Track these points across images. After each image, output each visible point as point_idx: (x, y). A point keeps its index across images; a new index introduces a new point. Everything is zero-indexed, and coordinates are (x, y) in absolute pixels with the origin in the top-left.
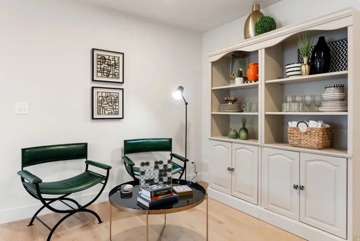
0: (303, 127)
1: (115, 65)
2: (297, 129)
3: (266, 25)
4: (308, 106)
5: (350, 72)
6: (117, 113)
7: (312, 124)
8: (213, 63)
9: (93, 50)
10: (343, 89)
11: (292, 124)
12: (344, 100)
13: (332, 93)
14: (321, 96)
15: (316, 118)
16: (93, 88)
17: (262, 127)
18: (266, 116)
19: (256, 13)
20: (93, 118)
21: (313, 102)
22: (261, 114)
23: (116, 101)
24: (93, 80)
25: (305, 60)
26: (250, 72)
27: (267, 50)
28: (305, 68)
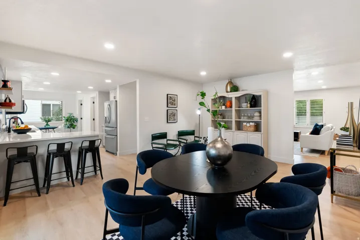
0: (248, 125)
1: (174, 100)
2: (246, 125)
3: (235, 89)
4: (249, 117)
5: (262, 108)
6: (175, 120)
7: (251, 124)
8: (212, 99)
9: (168, 95)
10: (260, 112)
11: (245, 124)
12: (260, 116)
13: (257, 114)
14: (254, 114)
15: (252, 122)
16: (167, 110)
17: (234, 125)
18: (235, 121)
19: (230, 83)
20: (167, 122)
21: (251, 116)
22: (234, 120)
23: (175, 115)
24: (167, 107)
25: (249, 103)
26: (228, 104)
27: (235, 98)
28: (249, 105)
